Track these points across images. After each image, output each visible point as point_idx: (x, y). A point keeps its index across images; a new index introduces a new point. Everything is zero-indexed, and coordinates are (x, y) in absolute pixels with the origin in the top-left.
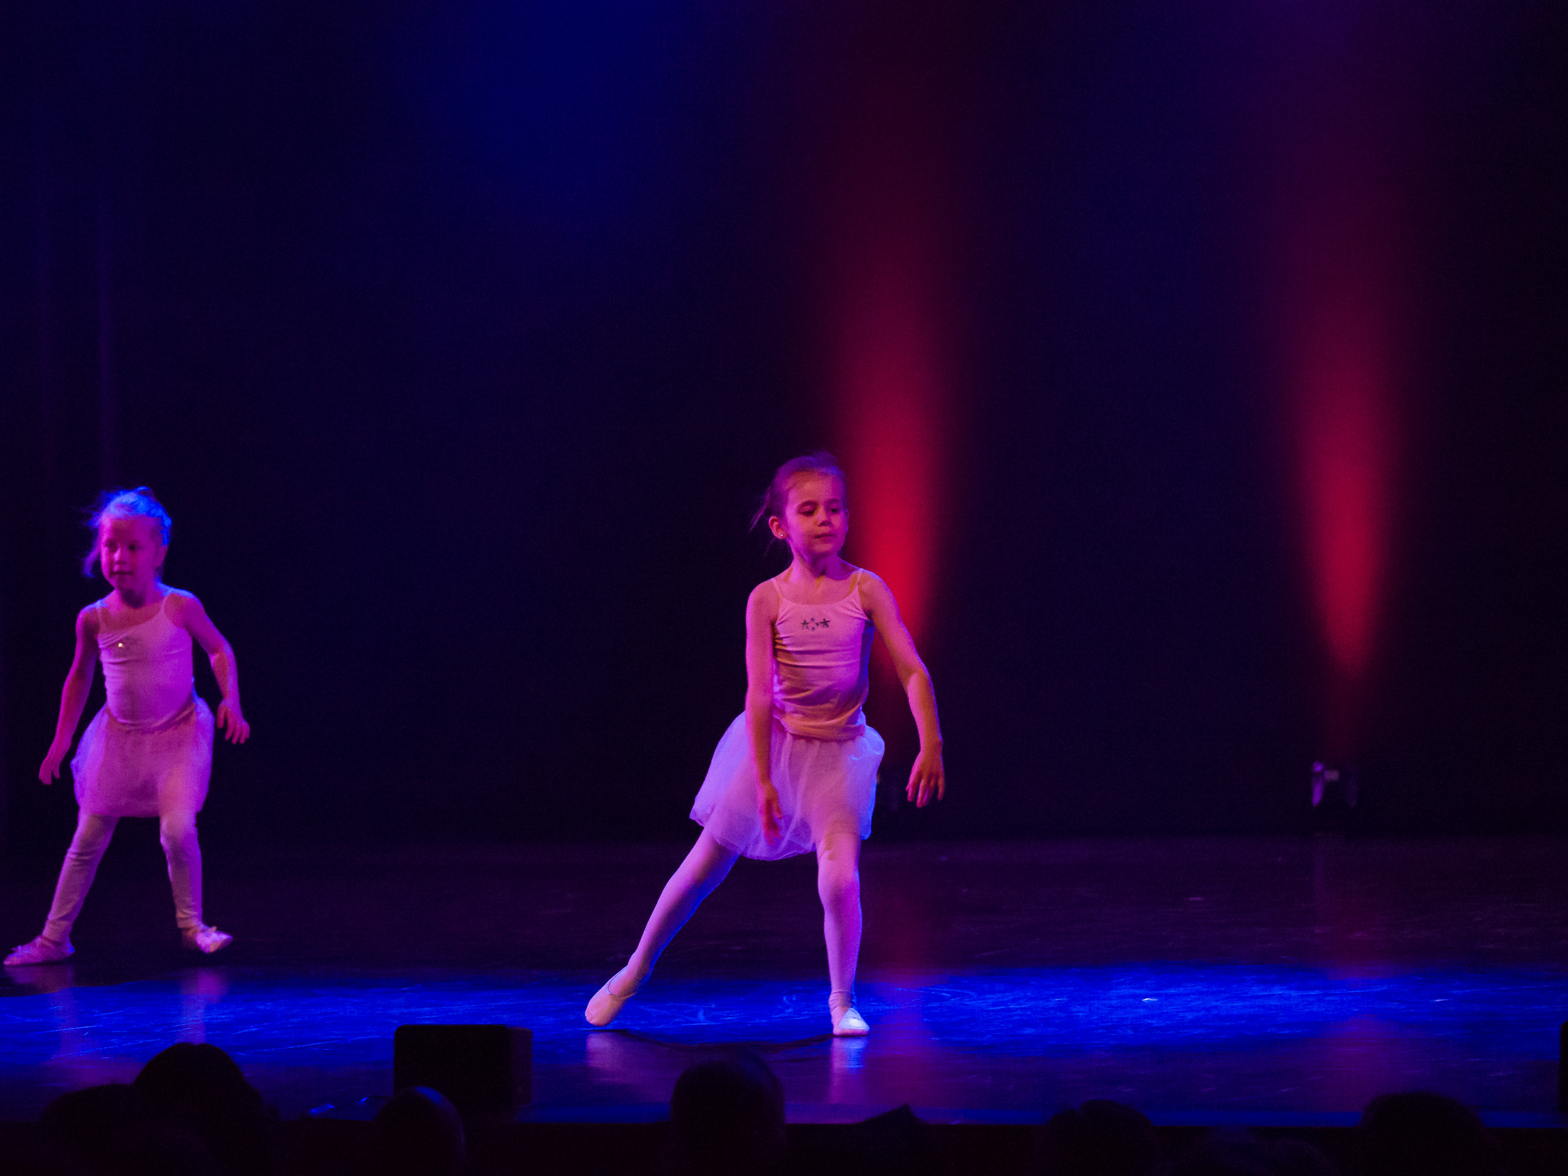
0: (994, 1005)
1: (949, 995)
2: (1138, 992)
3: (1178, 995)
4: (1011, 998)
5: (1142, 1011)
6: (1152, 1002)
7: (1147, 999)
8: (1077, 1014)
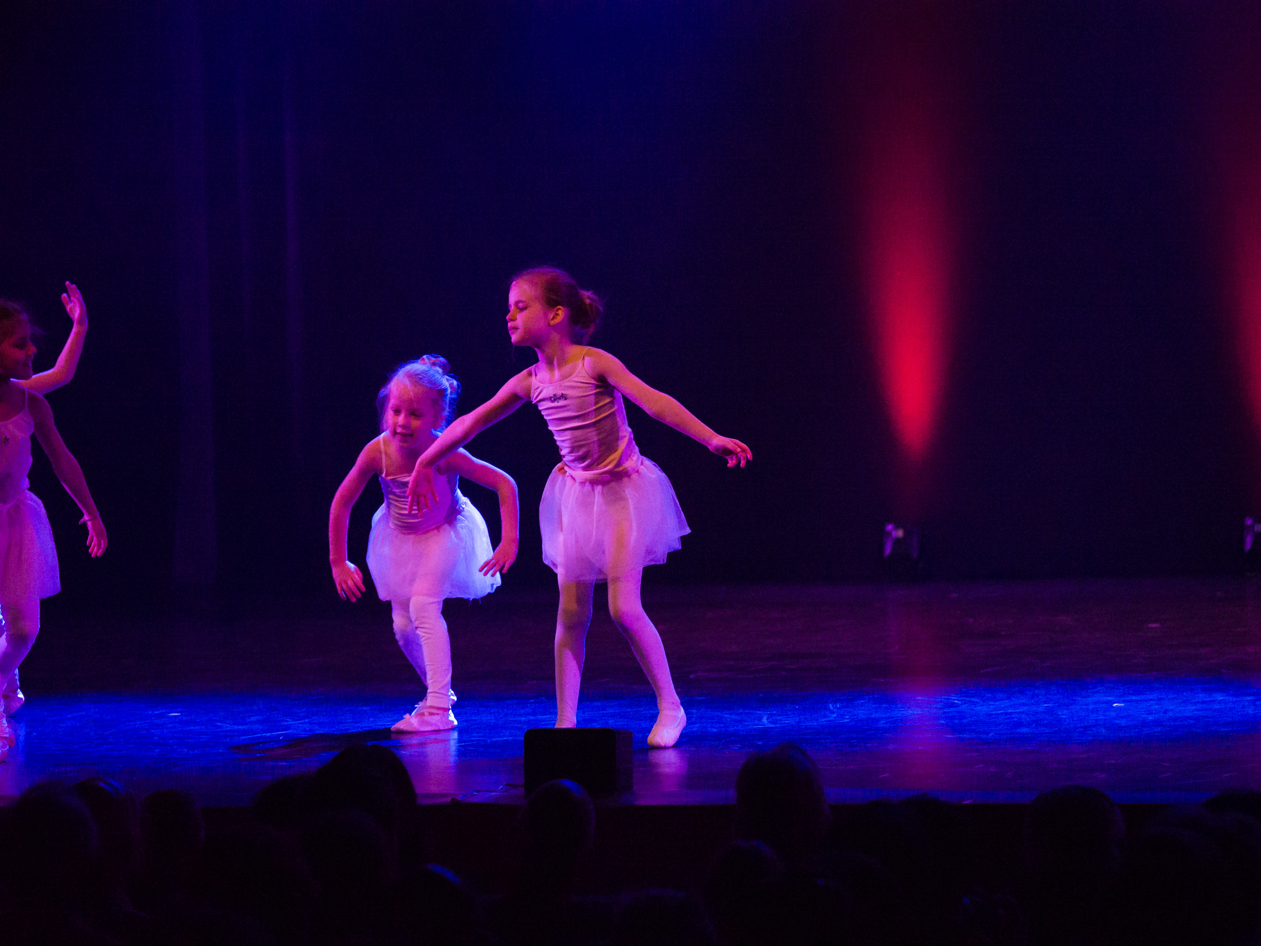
0: (995, 710)
1: (960, 702)
2: (1110, 698)
3: (1141, 701)
4: (1009, 704)
5: (1113, 714)
6: (1120, 706)
7: (1116, 704)
8: (1061, 716)
